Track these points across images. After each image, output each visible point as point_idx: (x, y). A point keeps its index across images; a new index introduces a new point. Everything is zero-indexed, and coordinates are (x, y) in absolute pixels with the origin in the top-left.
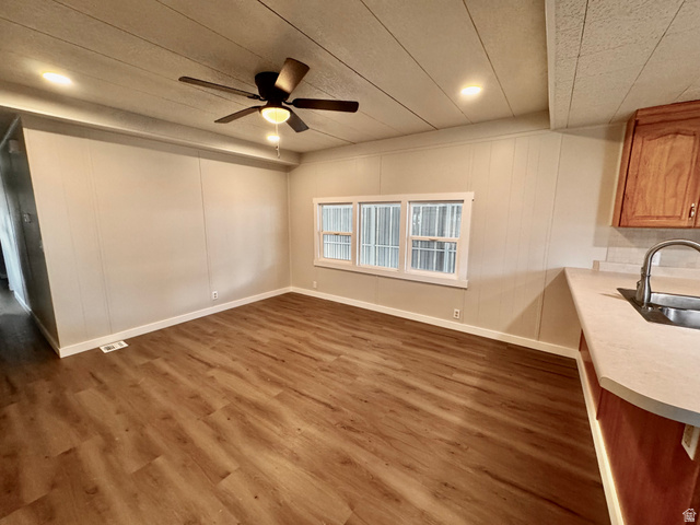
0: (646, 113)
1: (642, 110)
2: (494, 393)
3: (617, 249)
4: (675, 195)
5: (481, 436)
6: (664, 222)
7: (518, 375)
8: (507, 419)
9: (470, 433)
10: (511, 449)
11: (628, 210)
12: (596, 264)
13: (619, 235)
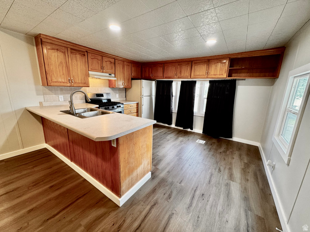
0: (45, 37)
1: (43, 34)
2: (18, 188)
3: (47, 96)
4: (63, 74)
5: (30, 211)
6: (62, 84)
7: (26, 169)
8: (40, 190)
9: (21, 217)
10: (50, 200)
11: (49, 79)
12: (41, 103)
13: (46, 90)
